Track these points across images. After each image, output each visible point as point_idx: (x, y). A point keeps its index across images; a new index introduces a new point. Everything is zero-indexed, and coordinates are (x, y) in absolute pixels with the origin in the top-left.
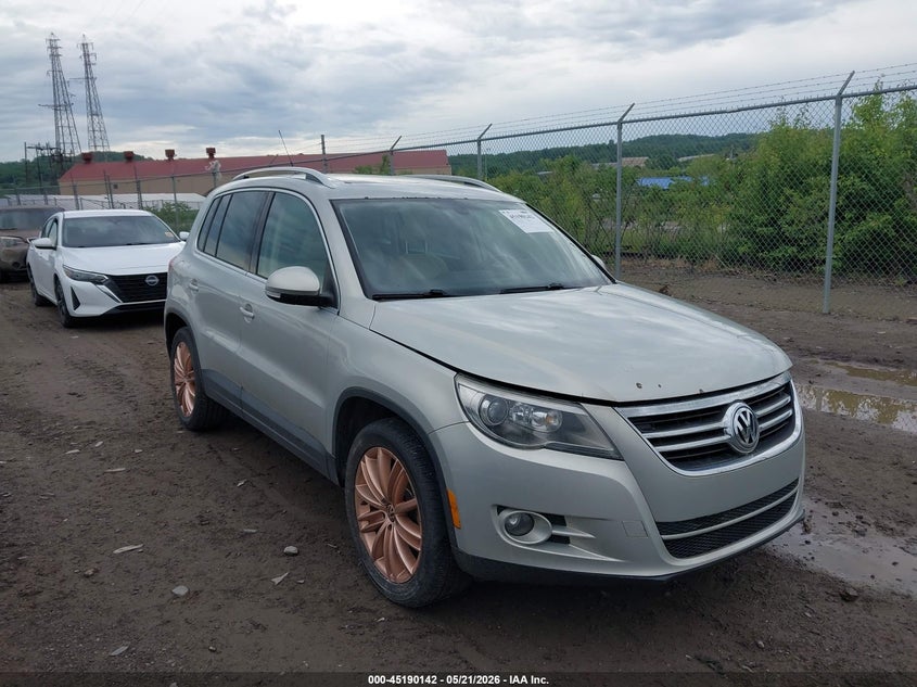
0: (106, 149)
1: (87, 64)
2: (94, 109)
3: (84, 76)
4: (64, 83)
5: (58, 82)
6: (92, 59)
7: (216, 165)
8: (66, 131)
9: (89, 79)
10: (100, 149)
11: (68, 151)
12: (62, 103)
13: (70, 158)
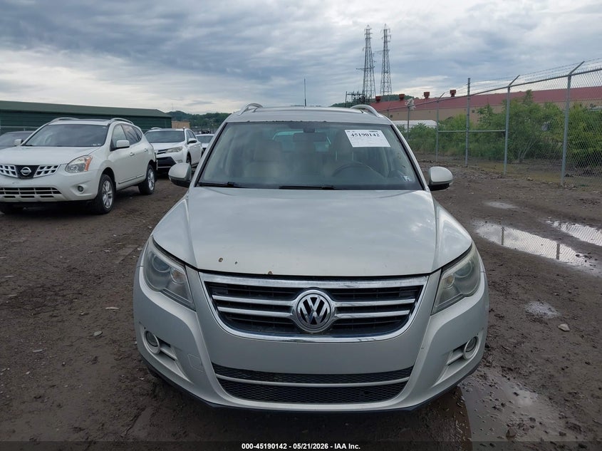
0: (390, 94)
1: (385, 42)
2: (386, 69)
3: (383, 49)
4: (371, 55)
5: (368, 54)
6: (388, 39)
7: (411, 102)
8: (369, 83)
9: (385, 51)
10: (386, 94)
11: (368, 96)
12: (369, 67)
13: (369, 100)
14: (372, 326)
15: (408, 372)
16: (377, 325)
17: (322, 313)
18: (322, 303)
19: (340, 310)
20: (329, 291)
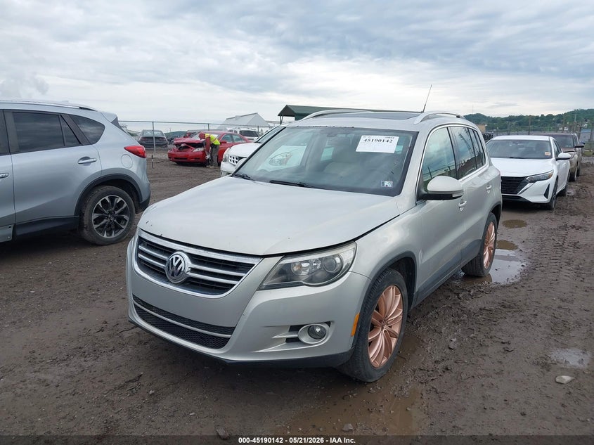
14: (212, 287)
15: (230, 330)
16: (216, 288)
17: (179, 269)
18: (180, 262)
19: (193, 270)
20: (191, 256)
